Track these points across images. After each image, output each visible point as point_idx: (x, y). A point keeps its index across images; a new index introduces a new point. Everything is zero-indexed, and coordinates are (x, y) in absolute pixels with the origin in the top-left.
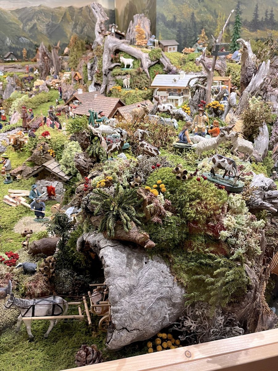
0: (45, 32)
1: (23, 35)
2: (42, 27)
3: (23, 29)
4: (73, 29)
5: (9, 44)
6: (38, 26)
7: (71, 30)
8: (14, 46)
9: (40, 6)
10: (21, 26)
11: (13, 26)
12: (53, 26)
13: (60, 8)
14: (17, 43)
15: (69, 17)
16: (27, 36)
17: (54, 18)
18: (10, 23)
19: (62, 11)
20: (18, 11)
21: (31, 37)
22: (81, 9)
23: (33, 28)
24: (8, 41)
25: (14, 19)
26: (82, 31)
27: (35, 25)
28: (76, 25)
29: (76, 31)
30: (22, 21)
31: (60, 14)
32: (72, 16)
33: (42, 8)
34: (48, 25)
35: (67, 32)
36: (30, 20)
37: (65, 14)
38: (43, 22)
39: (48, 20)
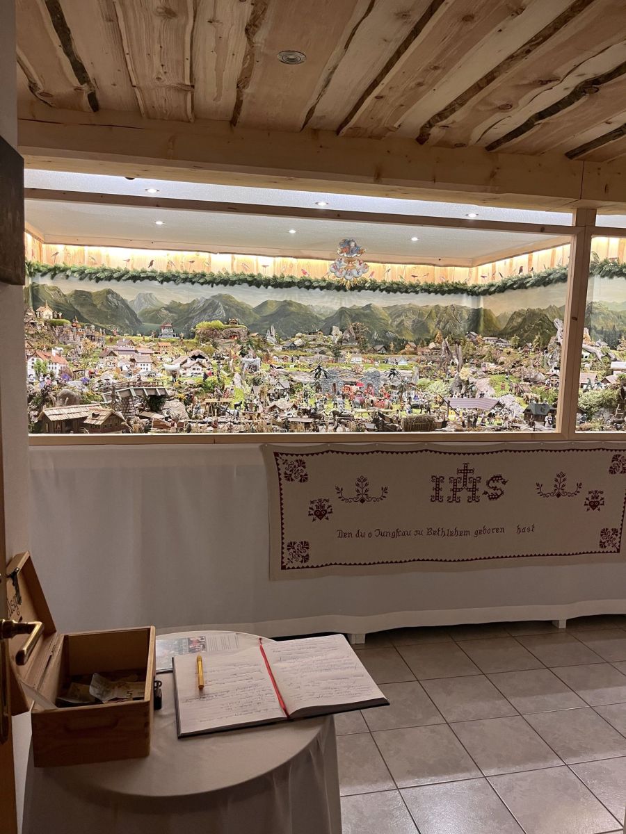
0: (410, 328)
1: (390, 330)
2: (408, 323)
3: (391, 323)
4: (436, 325)
5: (376, 338)
6: (405, 323)
7: (434, 327)
8: (380, 339)
9: (410, 304)
10: (389, 322)
11: (382, 321)
12: (419, 322)
13: (427, 306)
14: (384, 337)
15: (434, 314)
16: (393, 331)
17: (421, 315)
18: (381, 319)
19: (429, 309)
20: (388, 308)
21: (397, 332)
22: (446, 307)
23: (400, 323)
24: (375, 336)
25: (385, 315)
26: (444, 327)
27: (403, 320)
28: (439, 323)
29: (439, 328)
30: (391, 317)
31: (427, 312)
32: (437, 313)
33: (411, 306)
34: (414, 321)
35: (431, 328)
36: (399, 316)
37: (431, 312)
38: (410, 318)
39: (414, 317)
